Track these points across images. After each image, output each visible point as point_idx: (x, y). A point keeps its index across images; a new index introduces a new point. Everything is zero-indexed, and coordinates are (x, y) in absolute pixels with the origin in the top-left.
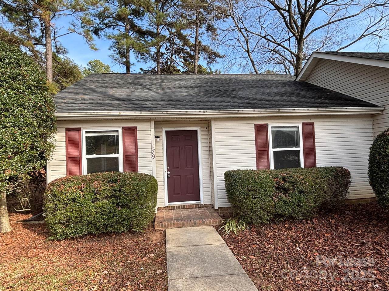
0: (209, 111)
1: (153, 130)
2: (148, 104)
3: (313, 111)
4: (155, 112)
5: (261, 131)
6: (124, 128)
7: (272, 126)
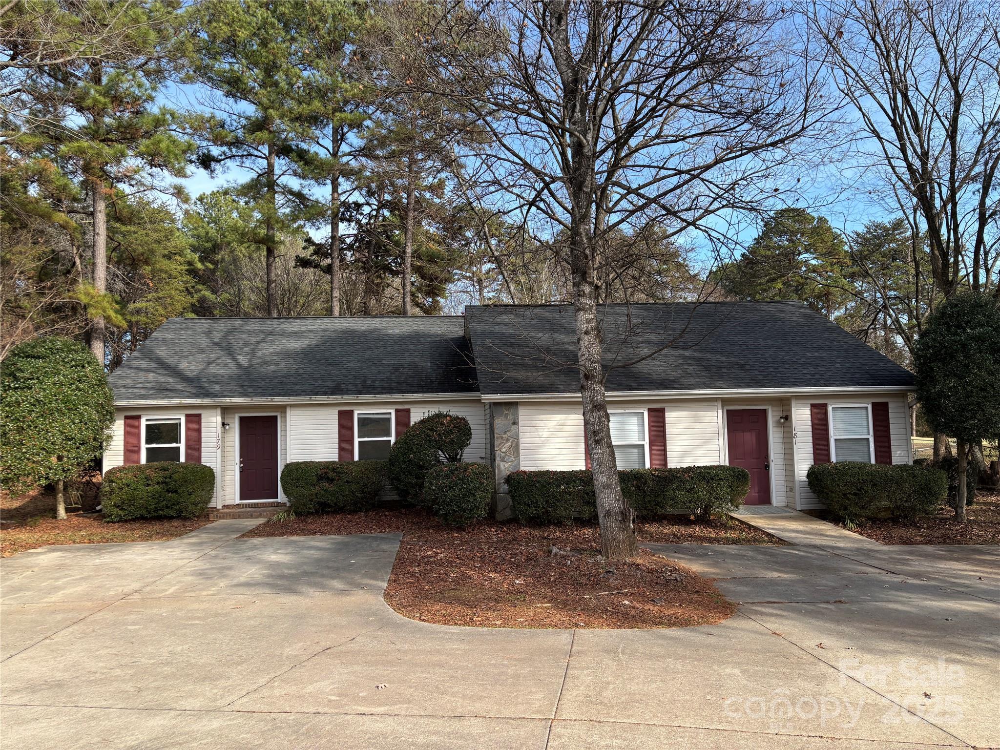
1: (219, 417)
5: (345, 419)
6: (187, 416)
7: (358, 413)
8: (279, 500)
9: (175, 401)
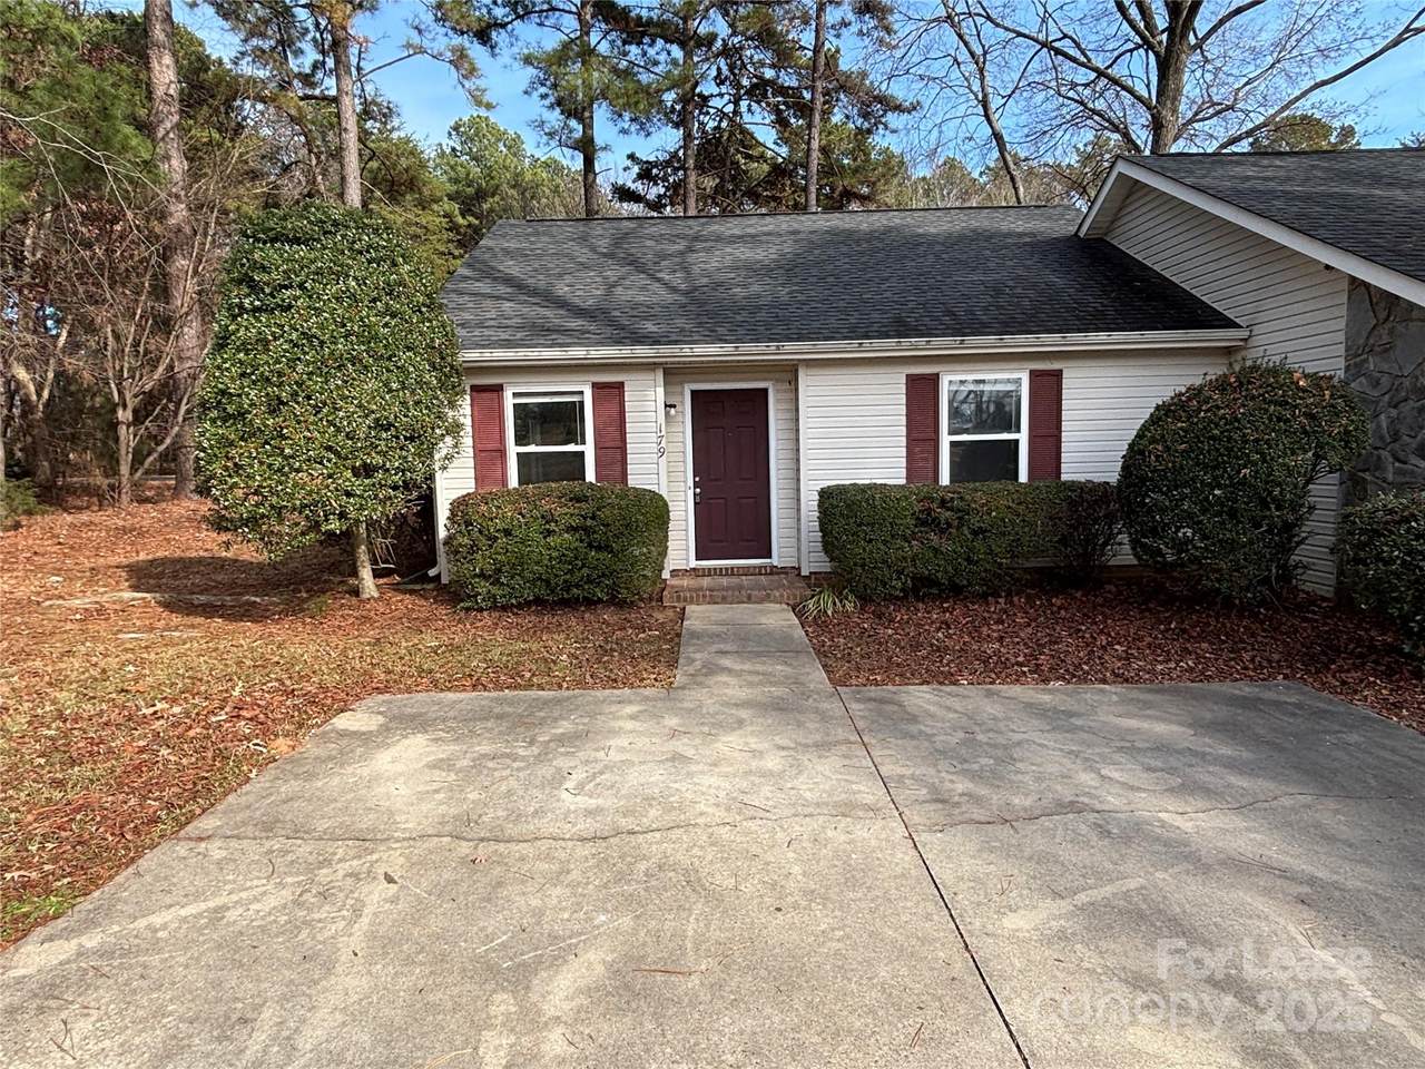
0: (789, 346)
1: (660, 390)
2: (650, 327)
3: (1050, 341)
4: (665, 350)
5: (922, 393)
6: (595, 386)
7: (951, 381)
8: (775, 561)
9: (578, 352)
